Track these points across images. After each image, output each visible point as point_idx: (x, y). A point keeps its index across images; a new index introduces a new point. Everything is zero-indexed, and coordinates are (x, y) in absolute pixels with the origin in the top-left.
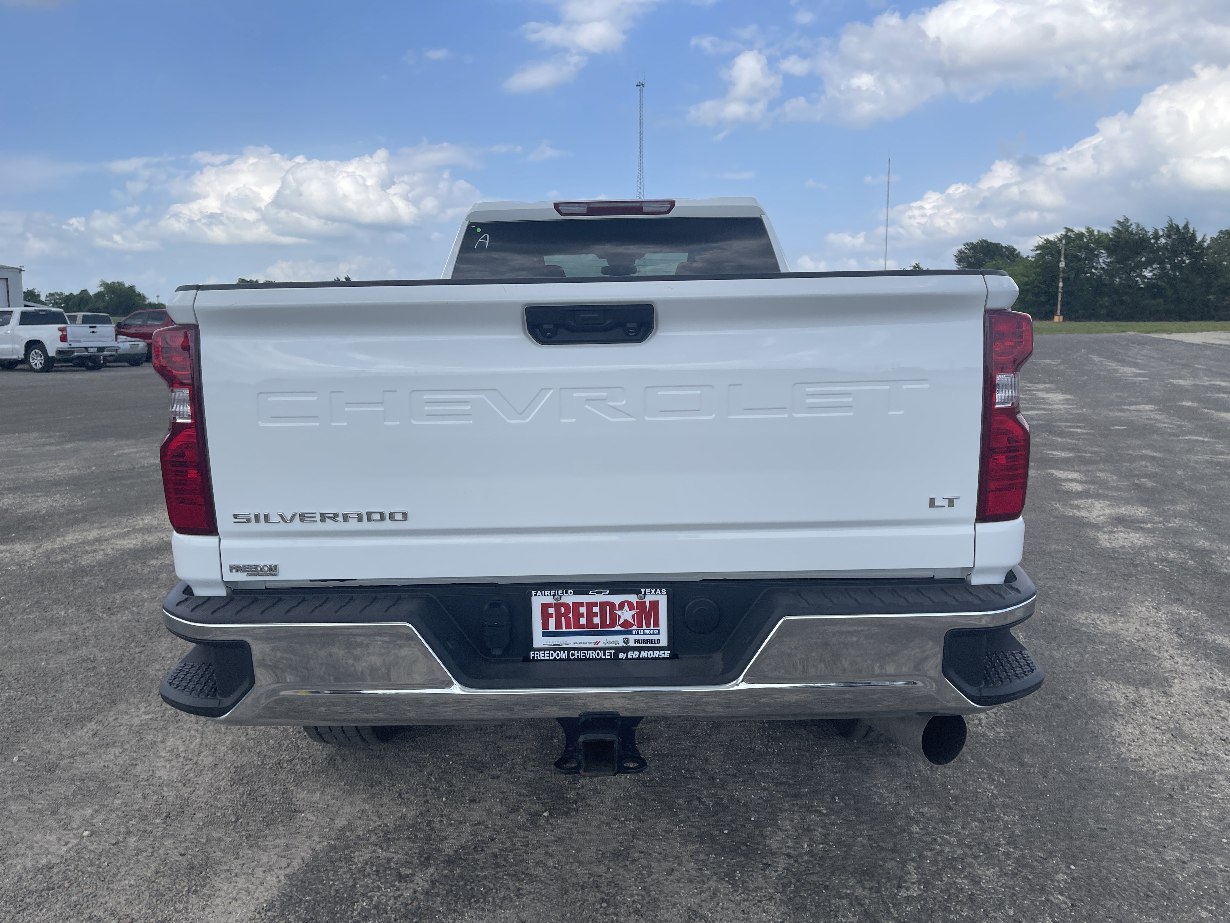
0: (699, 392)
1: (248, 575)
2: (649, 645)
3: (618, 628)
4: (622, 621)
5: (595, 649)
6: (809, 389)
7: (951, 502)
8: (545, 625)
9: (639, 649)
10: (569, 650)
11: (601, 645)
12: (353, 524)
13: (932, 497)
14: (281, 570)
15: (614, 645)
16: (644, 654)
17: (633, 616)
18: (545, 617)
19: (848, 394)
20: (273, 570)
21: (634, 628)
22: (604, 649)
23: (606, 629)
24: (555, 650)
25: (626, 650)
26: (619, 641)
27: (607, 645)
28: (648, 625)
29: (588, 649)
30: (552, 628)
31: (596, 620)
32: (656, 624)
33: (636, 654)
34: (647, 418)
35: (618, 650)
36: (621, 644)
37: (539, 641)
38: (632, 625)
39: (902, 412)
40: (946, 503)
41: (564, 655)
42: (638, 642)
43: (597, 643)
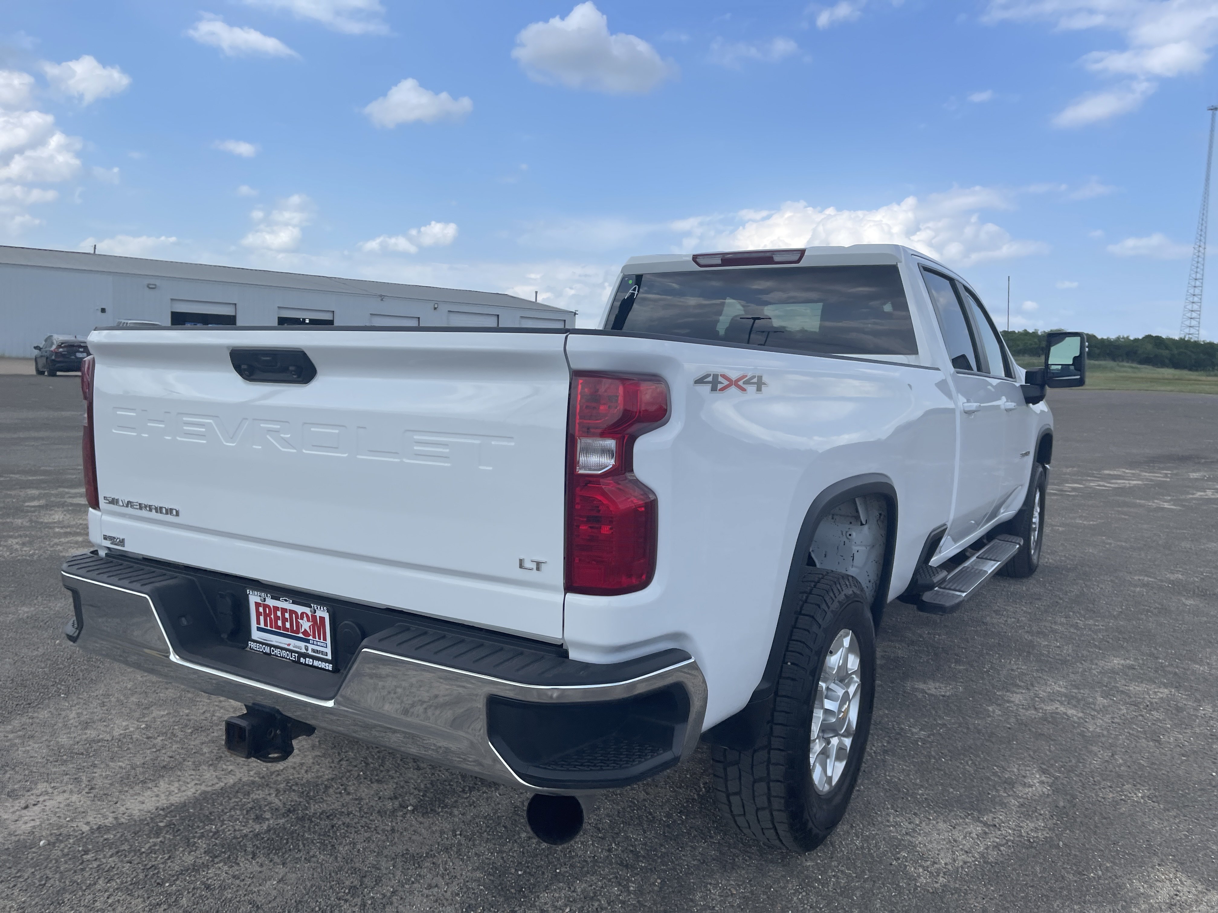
0: (337, 431)
1: (112, 543)
2: (320, 655)
3: (301, 635)
4: (303, 630)
5: (287, 650)
6: (417, 437)
7: (538, 565)
8: (258, 622)
9: (314, 658)
10: (271, 646)
11: (291, 647)
12: (153, 515)
13: (522, 557)
14: (126, 543)
15: (299, 650)
16: (316, 663)
17: (310, 627)
18: (258, 614)
19: (445, 445)
20: (122, 542)
21: (311, 638)
22: (292, 651)
23: (293, 633)
24: (263, 644)
25: (305, 656)
26: (300, 646)
27: (295, 649)
28: (320, 638)
29: (282, 649)
30: (262, 625)
31: (288, 625)
32: (325, 639)
33: (309, 661)
34: (304, 451)
35: (301, 655)
36: (303, 651)
37: (256, 635)
38: (309, 635)
39: (491, 468)
40: (534, 566)
41: (267, 650)
42: (313, 651)
43: (289, 645)
